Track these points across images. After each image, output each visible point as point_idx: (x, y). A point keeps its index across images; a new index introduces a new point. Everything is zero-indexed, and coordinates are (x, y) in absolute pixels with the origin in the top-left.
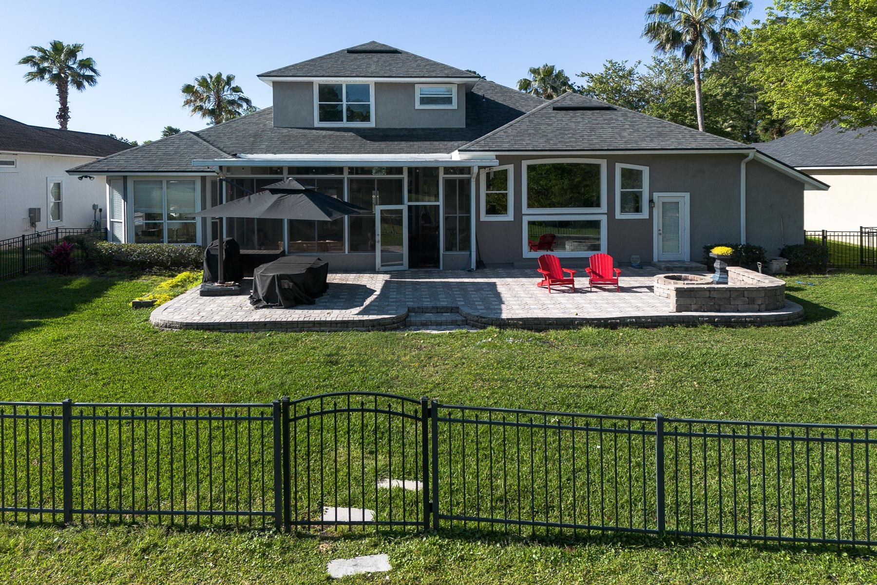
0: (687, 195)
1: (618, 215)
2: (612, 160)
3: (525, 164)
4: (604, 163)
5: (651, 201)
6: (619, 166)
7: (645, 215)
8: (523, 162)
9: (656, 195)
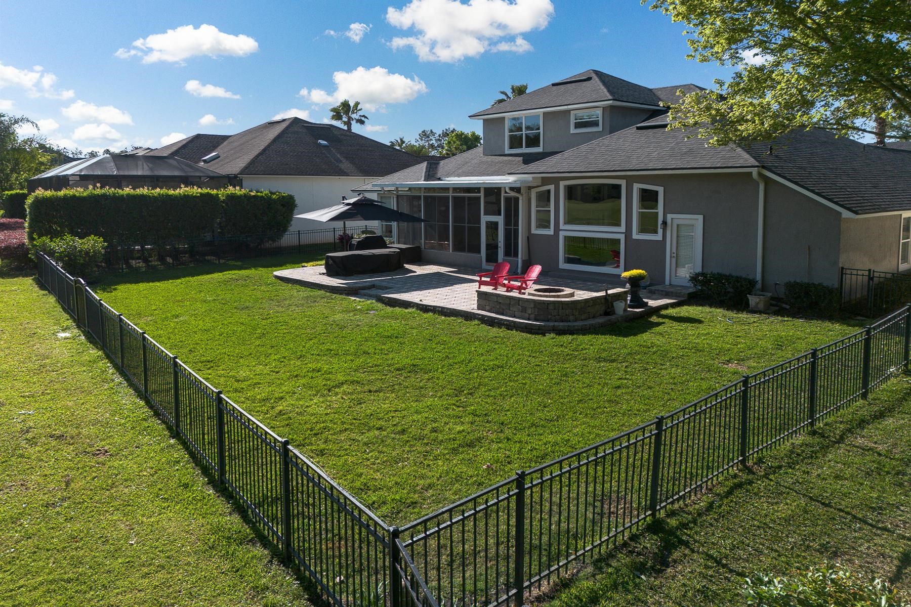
0: (701, 217)
1: (635, 236)
2: (630, 180)
3: (562, 184)
4: (623, 183)
5: (665, 223)
6: (636, 187)
7: (658, 237)
8: (561, 182)
9: (669, 217)
